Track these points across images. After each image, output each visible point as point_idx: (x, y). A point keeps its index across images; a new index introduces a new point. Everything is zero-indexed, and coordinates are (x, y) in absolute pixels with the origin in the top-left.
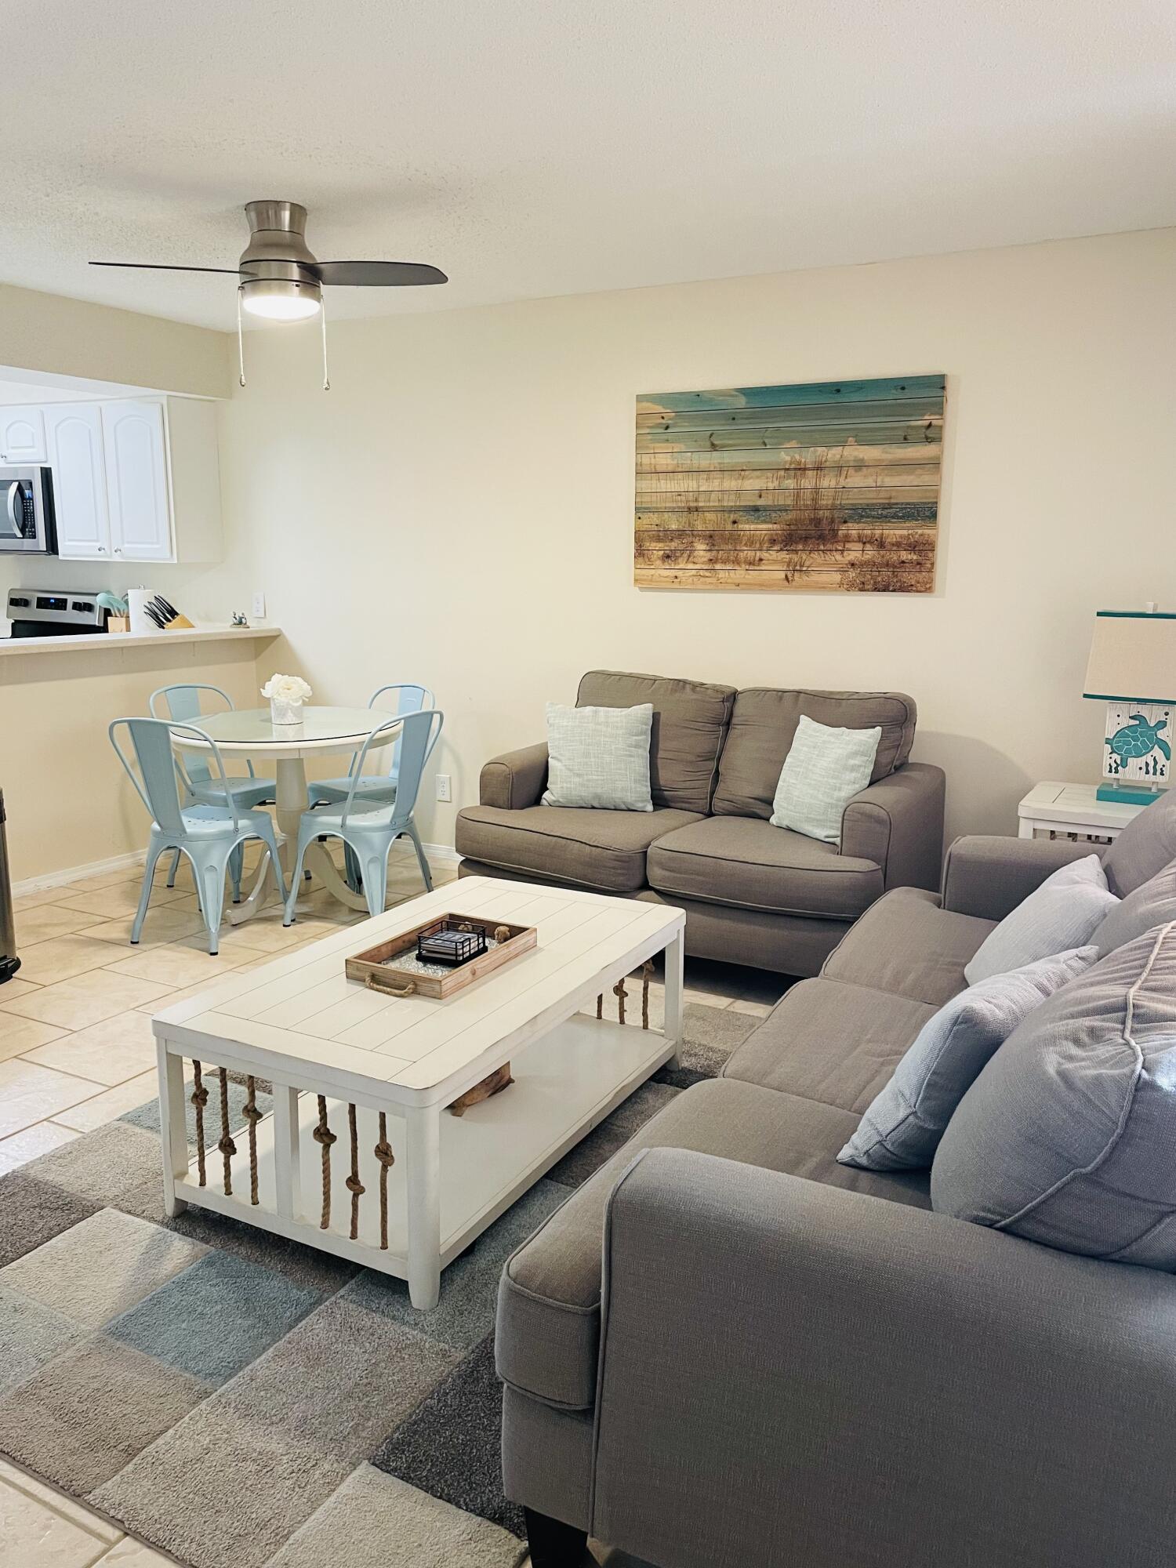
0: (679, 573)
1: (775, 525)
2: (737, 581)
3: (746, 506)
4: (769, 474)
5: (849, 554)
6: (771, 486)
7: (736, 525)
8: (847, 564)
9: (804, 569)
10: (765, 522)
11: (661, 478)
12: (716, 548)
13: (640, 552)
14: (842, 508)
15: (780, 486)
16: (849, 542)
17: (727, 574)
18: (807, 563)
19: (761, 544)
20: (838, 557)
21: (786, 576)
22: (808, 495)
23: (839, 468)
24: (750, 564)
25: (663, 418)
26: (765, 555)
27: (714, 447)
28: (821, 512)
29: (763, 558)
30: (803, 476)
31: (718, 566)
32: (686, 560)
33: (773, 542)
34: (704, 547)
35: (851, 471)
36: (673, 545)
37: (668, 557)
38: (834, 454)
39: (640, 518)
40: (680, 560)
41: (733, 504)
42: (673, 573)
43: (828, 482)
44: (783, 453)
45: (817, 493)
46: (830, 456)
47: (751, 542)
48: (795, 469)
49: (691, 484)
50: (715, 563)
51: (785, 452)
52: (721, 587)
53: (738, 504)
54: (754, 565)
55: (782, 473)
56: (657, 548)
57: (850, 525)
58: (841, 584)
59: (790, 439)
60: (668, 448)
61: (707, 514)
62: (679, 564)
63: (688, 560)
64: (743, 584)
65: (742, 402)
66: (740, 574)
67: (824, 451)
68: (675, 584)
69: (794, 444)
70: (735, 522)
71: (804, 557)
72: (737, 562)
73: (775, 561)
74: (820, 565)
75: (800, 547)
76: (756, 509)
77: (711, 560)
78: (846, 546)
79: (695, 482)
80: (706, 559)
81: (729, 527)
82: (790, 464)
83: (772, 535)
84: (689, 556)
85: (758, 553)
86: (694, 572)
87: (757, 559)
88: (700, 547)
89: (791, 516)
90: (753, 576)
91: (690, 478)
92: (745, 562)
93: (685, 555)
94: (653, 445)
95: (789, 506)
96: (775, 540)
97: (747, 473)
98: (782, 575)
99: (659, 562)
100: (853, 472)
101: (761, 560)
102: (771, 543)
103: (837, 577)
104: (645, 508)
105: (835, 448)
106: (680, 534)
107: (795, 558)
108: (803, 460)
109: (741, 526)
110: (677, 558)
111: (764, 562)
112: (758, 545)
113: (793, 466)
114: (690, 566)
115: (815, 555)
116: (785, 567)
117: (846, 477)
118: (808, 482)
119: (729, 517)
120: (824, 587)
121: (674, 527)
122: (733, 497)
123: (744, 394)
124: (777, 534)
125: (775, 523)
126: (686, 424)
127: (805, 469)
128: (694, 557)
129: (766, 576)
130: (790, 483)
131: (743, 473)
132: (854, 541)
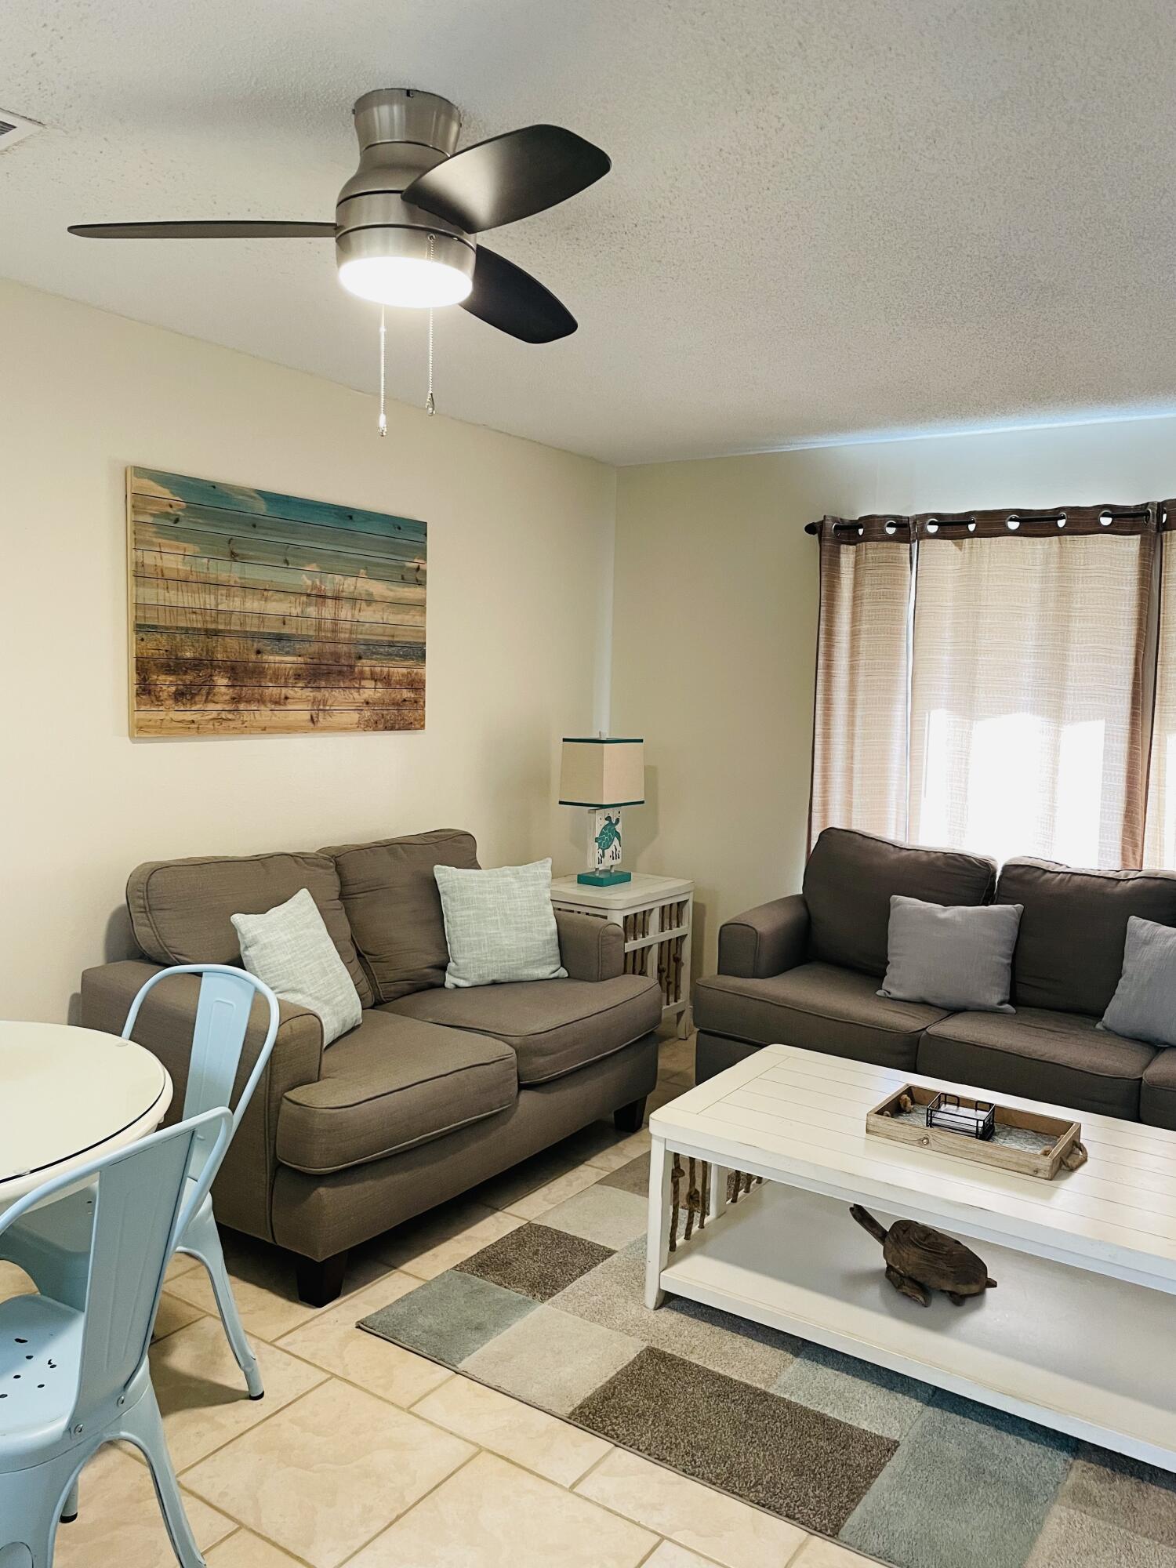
0: (196, 717)
1: (299, 658)
2: (263, 725)
3: (270, 633)
4: (292, 598)
5: (364, 692)
6: (294, 612)
7: (259, 656)
8: (362, 703)
9: (328, 708)
10: (288, 654)
11: (170, 586)
12: (239, 683)
13: (145, 689)
14: (357, 643)
15: (302, 612)
16: (364, 679)
17: (252, 715)
18: (329, 703)
19: (286, 679)
20: (356, 695)
21: (312, 717)
22: (329, 625)
23: (353, 600)
24: (277, 703)
25: (171, 506)
26: (290, 692)
27: (234, 556)
28: (340, 646)
29: (289, 696)
30: (324, 604)
31: (242, 707)
32: (204, 698)
33: (298, 677)
34: (225, 681)
35: (364, 603)
36: (188, 678)
37: (182, 694)
38: (348, 585)
39: (142, 640)
40: (197, 699)
41: (256, 630)
42: (188, 716)
43: (345, 612)
44: (304, 576)
45: (336, 625)
46: (345, 586)
47: (276, 676)
48: (317, 596)
49: (208, 601)
50: (239, 702)
51: (306, 574)
52: (245, 730)
53: (261, 630)
54: (280, 705)
55: (304, 598)
56: (166, 683)
57: (364, 661)
58: (359, 723)
59: (311, 561)
60: (178, 548)
61: (227, 639)
62: (195, 703)
63: (207, 697)
64: (270, 727)
65: (261, 507)
66: (265, 715)
67: (340, 580)
68: (193, 729)
69: (313, 567)
70: (258, 652)
71: (327, 695)
72: (261, 701)
73: (300, 700)
74: (341, 704)
75: (323, 684)
76: (279, 638)
77: (234, 699)
78: (362, 684)
79: (212, 597)
80: (227, 698)
81: (253, 657)
82: (312, 590)
83: (296, 669)
84: (208, 694)
85: (284, 690)
86: (214, 715)
87: (283, 697)
88: (221, 681)
89: (314, 648)
90: (279, 717)
91: (207, 591)
92: (271, 701)
93: (204, 692)
94: (160, 540)
95: (311, 636)
96: (299, 675)
97: (270, 593)
98: (307, 716)
99: (170, 702)
100: (365, 606)
101: (286, 698)
102: (296, 679)
103: (355, 716)
104: (149, 626)
105: (350, 578)
106: (196, 665)
107: (319, 695)
108: (323, 587)
109: (265, 657)
110: (193, 696)
111: (289, 700)
112: (283, 680)
113: (314, 592)
114: (211, 706)
115: (336, 693)
116: (310, 705)
117: (360, 611)
118: (328, 611)
119: (253, 645)
120: (345, 729)
121: (188, 655)
122: (255, 621)
123: (265, 499)
124: (301, 669)
125: (300, 656)
126: (200, 521)
127: (325, 597)
128: (214, 695)
129: (292, 717)
130: (312, 611)
131: (266, 593)
132: (367, 679)
